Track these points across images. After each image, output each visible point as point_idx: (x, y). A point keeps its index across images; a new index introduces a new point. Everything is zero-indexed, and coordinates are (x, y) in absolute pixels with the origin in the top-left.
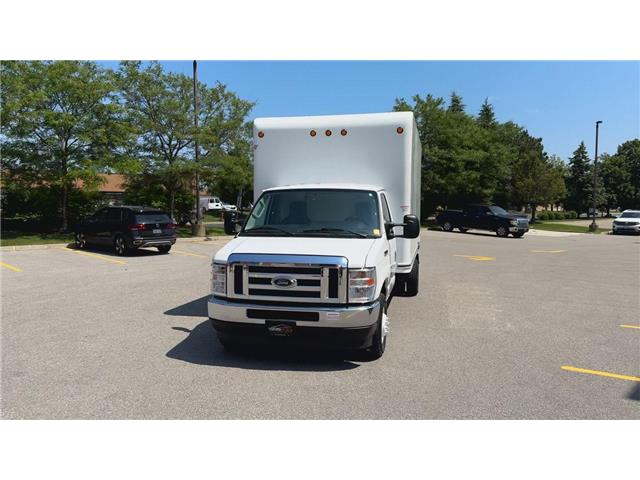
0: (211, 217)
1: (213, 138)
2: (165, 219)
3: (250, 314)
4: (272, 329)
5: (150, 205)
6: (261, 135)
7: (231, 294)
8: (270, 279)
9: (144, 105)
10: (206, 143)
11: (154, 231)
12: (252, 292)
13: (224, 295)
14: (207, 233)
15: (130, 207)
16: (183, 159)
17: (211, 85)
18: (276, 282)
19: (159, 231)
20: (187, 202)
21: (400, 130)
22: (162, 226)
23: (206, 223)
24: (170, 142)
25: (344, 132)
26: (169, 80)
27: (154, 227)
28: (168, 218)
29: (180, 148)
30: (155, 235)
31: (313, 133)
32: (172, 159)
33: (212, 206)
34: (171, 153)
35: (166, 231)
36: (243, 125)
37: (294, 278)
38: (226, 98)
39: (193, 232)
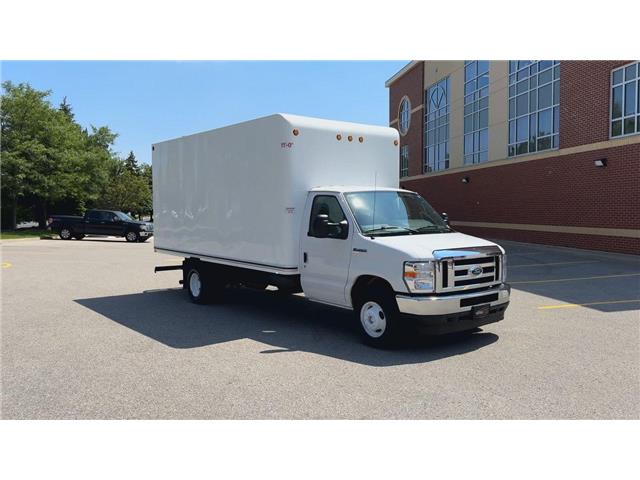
4: (478, 313)
6: (295, 133)
7: (439, 289)
12: (457, 283)
21: (396, 143)
25: (361, 140)
31: (339, 137)
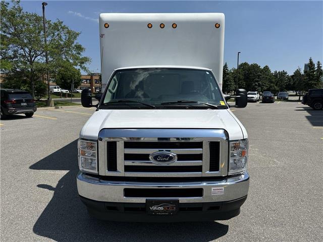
0: (55, 96)
1: (56, 50)
2: (29, 97)
3: (128, 193)
4: (154, 208)
5: (19, 88)
6: (106, 26)
7: (104, 171)
8: (148, 155)
9: (12, 30)
10: (52, 54)
11: (22, 104)
12: (128, 169)
13: (95, 172)
14: (55, 104)
15: (6, 90)
16: (38, 63)
17: (54, 21)
18: (156, 158)
19: (25, 104)
20: (42, 87)
21: (218, 26)
22: (27, 101)
23: (54, 99)
24: (30, 53)
26: (27, 17)
27: (21, 101)
28: (31, 96)
29: (36, 57)
30: (23, 106)
32: (31, 62)
33: (56, 90)
34: (31, 59)
35: (30, 104)
36: (73, 45)
37: (173, 152)
38: (63, 28)
39: (47, 104)
